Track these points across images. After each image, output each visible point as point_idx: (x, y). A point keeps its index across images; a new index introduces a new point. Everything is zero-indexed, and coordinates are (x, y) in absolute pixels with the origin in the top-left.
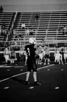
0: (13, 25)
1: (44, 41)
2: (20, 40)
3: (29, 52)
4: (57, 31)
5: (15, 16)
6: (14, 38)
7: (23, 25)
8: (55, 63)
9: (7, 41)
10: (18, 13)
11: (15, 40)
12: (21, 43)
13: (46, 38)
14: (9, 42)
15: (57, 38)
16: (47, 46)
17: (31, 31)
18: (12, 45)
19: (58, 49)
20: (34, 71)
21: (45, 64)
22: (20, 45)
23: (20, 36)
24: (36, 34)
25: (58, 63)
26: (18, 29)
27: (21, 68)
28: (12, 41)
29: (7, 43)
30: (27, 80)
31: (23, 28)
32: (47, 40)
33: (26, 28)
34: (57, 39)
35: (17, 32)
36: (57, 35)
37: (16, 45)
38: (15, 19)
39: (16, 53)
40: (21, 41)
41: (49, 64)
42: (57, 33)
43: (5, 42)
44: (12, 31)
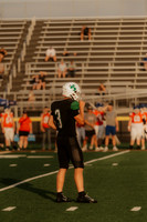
0: (24, 53)
1: (105, 91)
2: (42, 88)
3: (59, 118)
4: (137, 67)
5: (31, 30)
6: (28, 85)
7: (51, 52)
8: (131, 148)
9: (9, 93)
10: (37, 22)
11: (30, 88)
12: (44, 97)
13: (108, 84)
14: (15, 93)
15: (136, 84)
16: (111, 104)
17: (70, 67)
18: (21, 103)
19: (137, 110)
20: (76, 167)
21: (106, 149)
22: (44, 102)
23: (42, 78)
24: (83, 73)
25: (139, 148)
26: (37, 63)
27: (46, 161)
28: (21, 92)
29: (10, 97)
30: (60, 190)
31: (51, 59)
32: (110, 90)
33: (59, 60)
34: (137, 87)
35: (35, 68)
36: (137, 78)
37: (32, 103)
38: (29, 38)
39: (34, 123)
40: (44, 91)
41: (115, 149)
42: (137, 72)
43: (5, 94)
44: (23, 67)
